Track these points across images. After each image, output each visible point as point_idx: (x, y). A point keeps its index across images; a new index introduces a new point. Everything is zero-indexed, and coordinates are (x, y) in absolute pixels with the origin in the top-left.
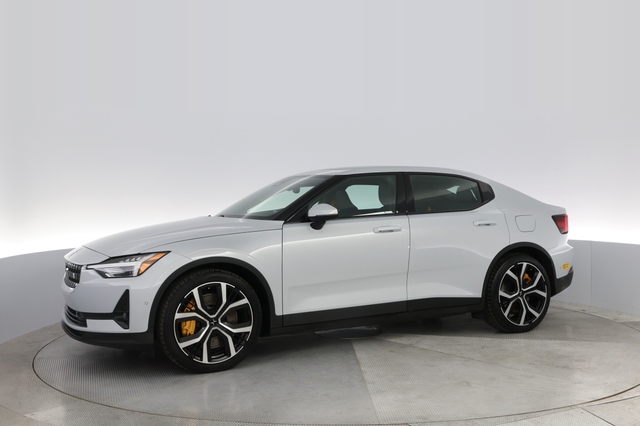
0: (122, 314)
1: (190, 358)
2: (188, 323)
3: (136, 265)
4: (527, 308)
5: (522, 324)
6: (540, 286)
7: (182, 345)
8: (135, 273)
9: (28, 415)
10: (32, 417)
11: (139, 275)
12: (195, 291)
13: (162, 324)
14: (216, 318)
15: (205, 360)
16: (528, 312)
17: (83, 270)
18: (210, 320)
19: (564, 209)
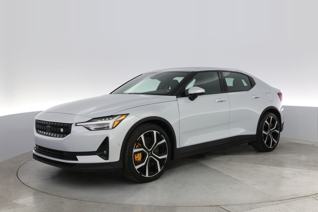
0: (103, 151)
1: (140, 174)
2: (138, 154)
3: (111, 122)
4: (272, 139)
5: (271, 147)
6: (277, 129)
7: (137, 167)
8: (111, 127)
9: (14, 201)
10: (17, 202)
11: (113, 128)
12: (142, 136)
13: (127, 156)
14: (151, 151)
15: (147, 175)
16: (273, 141)
17: (73, 126)
18: (148, 152)
19: (280, 90)
